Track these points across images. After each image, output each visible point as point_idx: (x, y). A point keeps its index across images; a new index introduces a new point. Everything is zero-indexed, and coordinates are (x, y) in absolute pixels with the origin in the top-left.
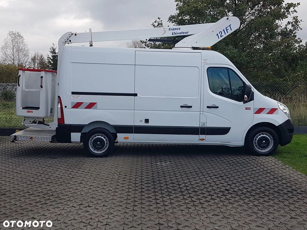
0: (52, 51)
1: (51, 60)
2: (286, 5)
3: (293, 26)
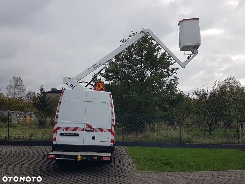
1: (40, 96)
2: (171, 69)
3: (174, 81)
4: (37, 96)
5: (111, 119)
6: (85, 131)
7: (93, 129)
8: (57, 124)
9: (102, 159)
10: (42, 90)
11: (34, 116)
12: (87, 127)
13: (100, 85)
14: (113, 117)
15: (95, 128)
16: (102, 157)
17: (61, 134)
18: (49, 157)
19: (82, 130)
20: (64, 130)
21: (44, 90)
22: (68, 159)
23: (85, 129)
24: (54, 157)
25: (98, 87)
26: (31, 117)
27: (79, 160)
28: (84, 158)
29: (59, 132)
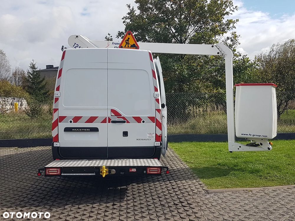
0: (32, 66)
1: (31, 75)
2: (226, 22)
3: (232, 41)
4: (27, 75)
5: (154, 100)
6: (109, 122)
7: (124, 118)
8: (57, 112)
9: (145, 172)
10: (33, 67)
11: (25, 102)
12: (113, 114)
13: (129, 38)
14: (157, 96)
15: (127, 117)
16: (145, 168)
17: (67, 130)
18: (47, 173)
19: (104, 121)
20: (71, 122)
21: (36, 67)
22: (83, 174)
23: (109, 119)
24: (56, 171)
25: (127, 43)
26: (21, 105)
27: (104, 176)
28: (114, 171)
29: (62, 126)
